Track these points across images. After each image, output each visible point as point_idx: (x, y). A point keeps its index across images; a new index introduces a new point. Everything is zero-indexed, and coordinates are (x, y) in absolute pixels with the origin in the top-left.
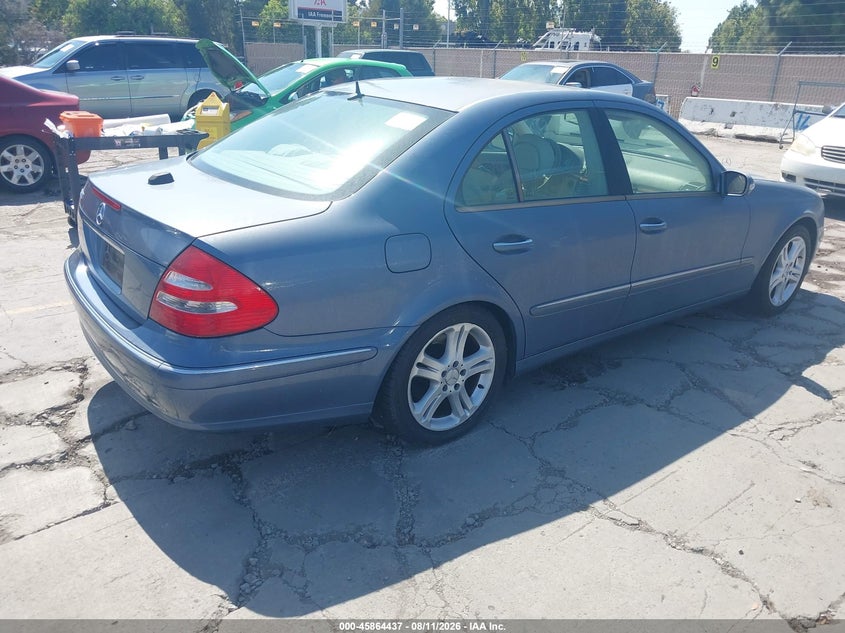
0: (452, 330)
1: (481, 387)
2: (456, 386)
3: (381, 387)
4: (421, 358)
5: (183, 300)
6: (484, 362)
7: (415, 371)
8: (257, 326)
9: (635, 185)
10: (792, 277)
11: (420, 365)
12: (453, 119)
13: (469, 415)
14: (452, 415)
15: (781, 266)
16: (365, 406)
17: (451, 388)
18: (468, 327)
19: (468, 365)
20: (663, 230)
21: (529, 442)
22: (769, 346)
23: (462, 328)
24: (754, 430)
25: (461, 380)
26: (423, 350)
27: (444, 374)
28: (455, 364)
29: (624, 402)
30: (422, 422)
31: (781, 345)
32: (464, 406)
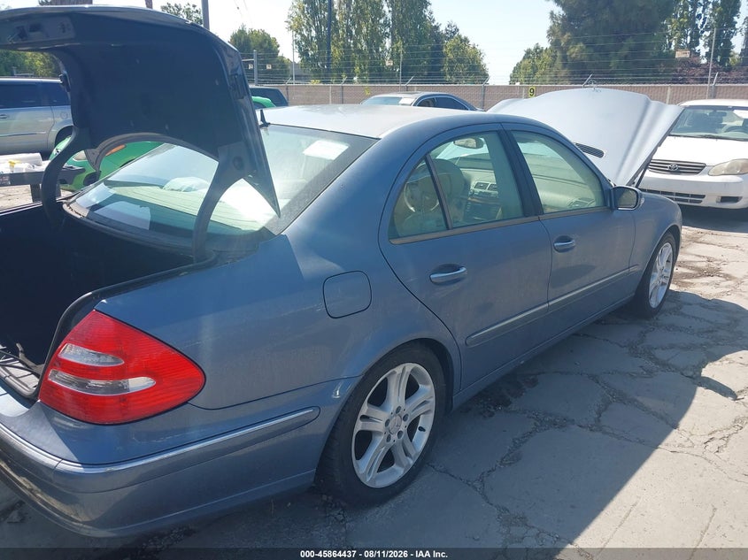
0: (395, 372)
1: (422, 429)
2: (400, 434)
3: (324, 449)
4: (365, 409)
5: (83, 380)
6: (424, 403)
7: (360, 426)
8: (181, 401)
9: (545, 205)
10: (664, 280)
11: (365, 418)
12: (376, 145)
13: (412, 462)
14: (394, 466)
15: (656, 271)
16: (308, 474)
17: (394, 437)
18: (409, 367)
19: (409, 408)
20: (572, 248)
21: (478, 485)
22: (663, 349)
23: (404, 369)
24: (689, 444)
25: (404, 426)
26: (366, 400)
27: (387, 423)
28: (398, 410)
29: (555, 425)
30: (367, 481)
31: (672, 347)
32: (407, 454)
